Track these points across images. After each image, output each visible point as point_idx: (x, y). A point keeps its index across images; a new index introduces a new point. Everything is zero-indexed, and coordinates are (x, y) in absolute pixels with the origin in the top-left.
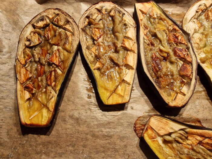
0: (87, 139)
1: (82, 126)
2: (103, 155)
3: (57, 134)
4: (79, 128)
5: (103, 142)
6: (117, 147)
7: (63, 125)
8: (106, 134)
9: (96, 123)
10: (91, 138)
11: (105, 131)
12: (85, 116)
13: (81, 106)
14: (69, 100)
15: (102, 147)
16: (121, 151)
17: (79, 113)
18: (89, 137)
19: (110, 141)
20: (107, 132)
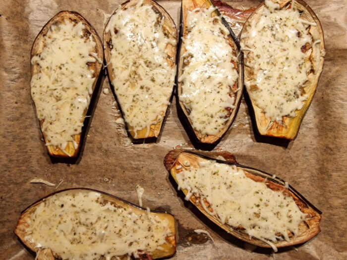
0: (115, 171)
1: (110, 158)
2: (132, 185)
3: (86, 165)
4: (107, 160)
5: (132, 174)
6: (145, 179)
7: (91, 156)
8: (135, 167)
9: (125, 155)
10: (120, 169)
11: (134, 164)
12: (113, 148)
13: (110, 137)
14: (96, 131)
15: (130, 178)
16: (149, 183)
17: (108, 145)
18: (117, 168)
19: (138, 174)
20: (135, 165)
